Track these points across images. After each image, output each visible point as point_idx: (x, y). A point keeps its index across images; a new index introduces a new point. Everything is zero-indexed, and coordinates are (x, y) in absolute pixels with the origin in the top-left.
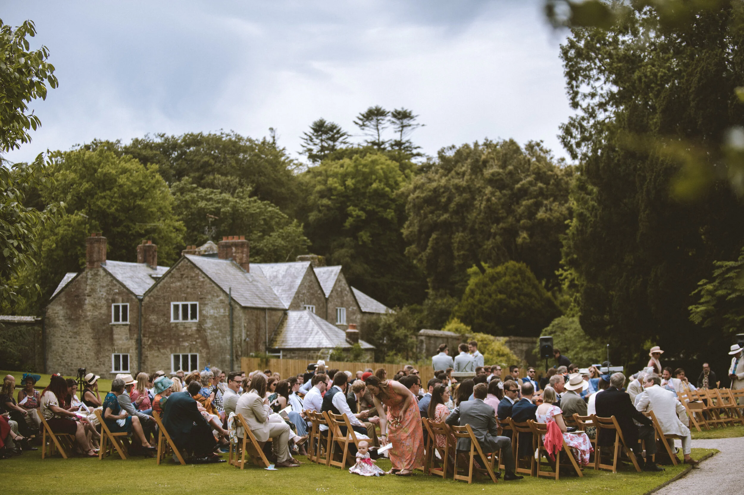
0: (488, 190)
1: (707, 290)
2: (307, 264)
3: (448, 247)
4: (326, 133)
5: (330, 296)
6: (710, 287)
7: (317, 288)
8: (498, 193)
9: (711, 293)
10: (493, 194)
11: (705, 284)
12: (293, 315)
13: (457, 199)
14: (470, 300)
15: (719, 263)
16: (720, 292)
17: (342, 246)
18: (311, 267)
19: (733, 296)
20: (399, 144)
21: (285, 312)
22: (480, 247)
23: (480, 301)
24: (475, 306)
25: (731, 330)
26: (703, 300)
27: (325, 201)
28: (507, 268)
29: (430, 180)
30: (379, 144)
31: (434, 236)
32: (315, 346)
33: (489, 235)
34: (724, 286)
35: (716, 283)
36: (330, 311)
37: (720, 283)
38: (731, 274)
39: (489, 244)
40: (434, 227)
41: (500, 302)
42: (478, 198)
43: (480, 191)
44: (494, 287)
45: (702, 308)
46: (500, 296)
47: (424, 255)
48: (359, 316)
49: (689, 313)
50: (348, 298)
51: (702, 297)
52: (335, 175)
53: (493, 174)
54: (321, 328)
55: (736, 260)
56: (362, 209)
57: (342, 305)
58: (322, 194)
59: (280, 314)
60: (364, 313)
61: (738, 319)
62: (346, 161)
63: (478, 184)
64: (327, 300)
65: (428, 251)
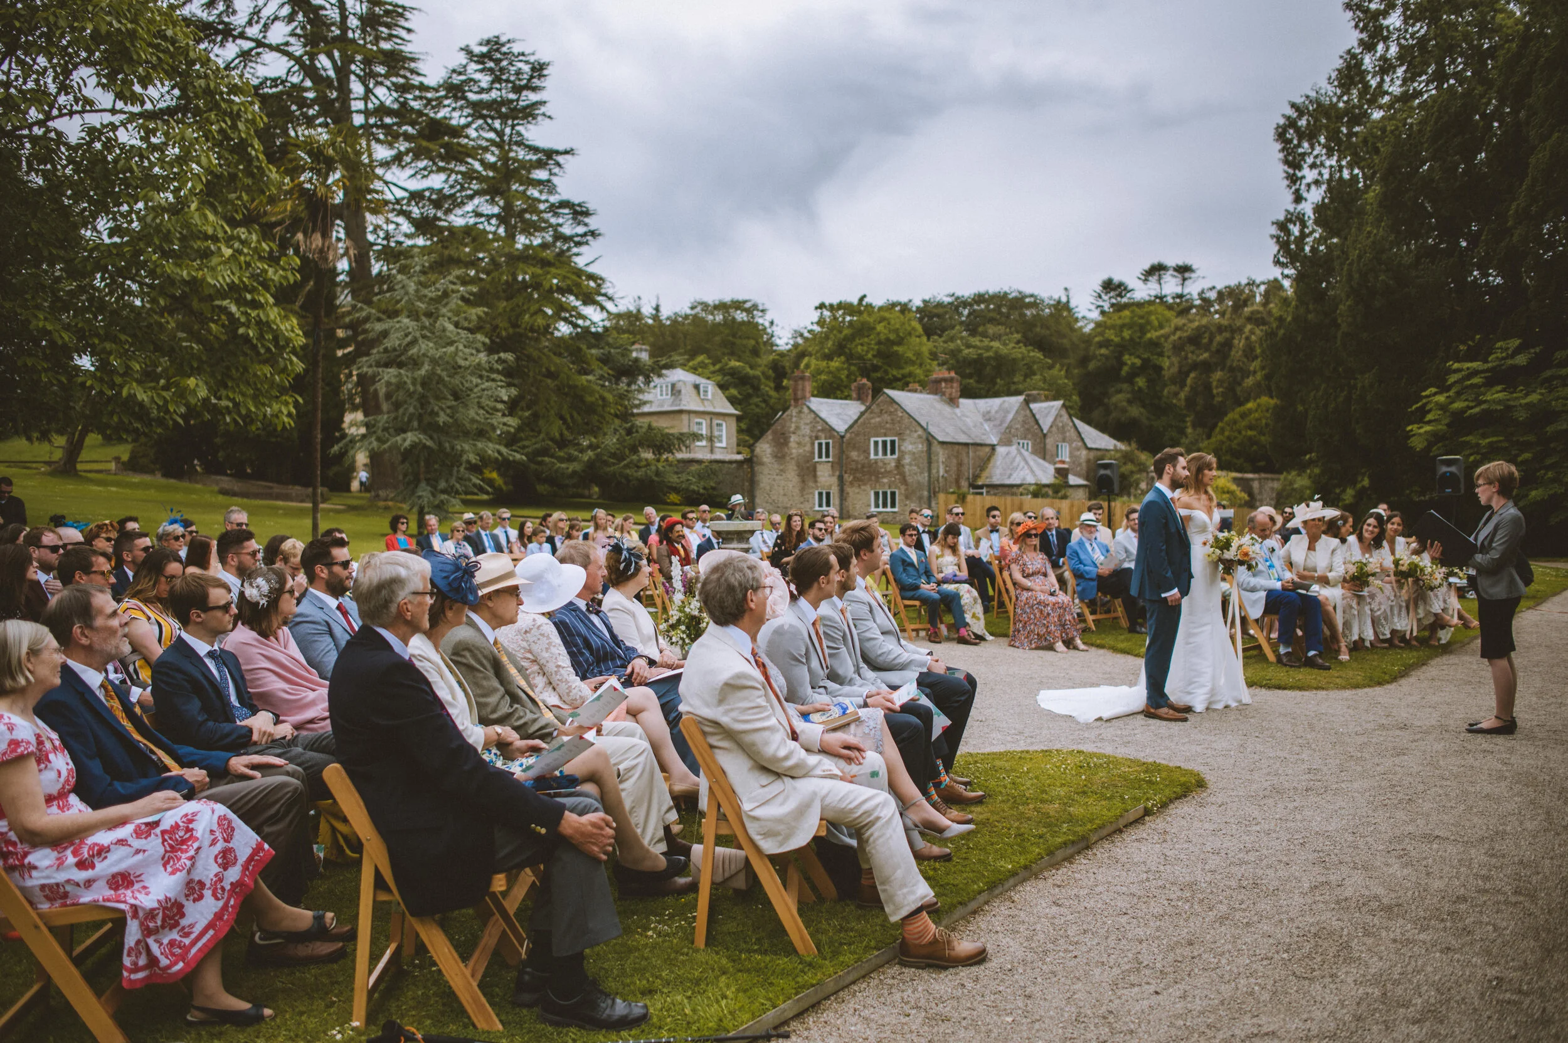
0: (1249, 327)
1: (1437, 403)
2: (1021, 398)
3: (1208, 387)
4: (1114, 289)
5: (1049, 431)
6: (1441, 398)
7: (1032, 423)
8: (1258, 332)
9: (1443, 407)
10: (1252, 332)
11: (1435, 394)
12: (1001, 450)
13: (1219, 338)
14: (1220, 437)
15: (1456, 366)
16: (1457, 405)
17: (1120, 391)
18: (1027, 402)
19: (1477, 410)
20: (1180, 296)
21: (993, 447)
22: (1240, 384)
23: (1229, 438)
24: (1223, 442)
25: (1472, 458)
26: (1429, 417)
27: (1103, 351)
28: (1259, 405)
29: (1191, 321)
30: (1161, 298)
31: (1192, 375)
32: (1018, 482)
33: (1246, 374)
34: (1463, 397)
35: (1451, 393)
36: (1048, 447)
37: (1459, 394)
38: (1476, 380)
39: (1249, 381)
40: (1195, 366)
41: (1250, 438)
42: (1237, 337)
43: (1240, 330)
44: (1244, 423)
45: (1428, 428)
46: (1250, 433)
47: (1182, 395)
48: (1084, 452)
49: (1408, 436)
50: (1072, 433)
51: (1430, 411)
52: (1113, 327)
53: (1252, 313)
54: (1027, 463)
55: (1486, 361)
56: (1139, 357)
57: (1064, 440)
58: (1101, 345)
59: (987, 449)
60: (1090, 449)
61: (1484, 442)
62: (1127, 313)
63: (1238, 323)
64: (1045, 436)
65: (1187, 389)
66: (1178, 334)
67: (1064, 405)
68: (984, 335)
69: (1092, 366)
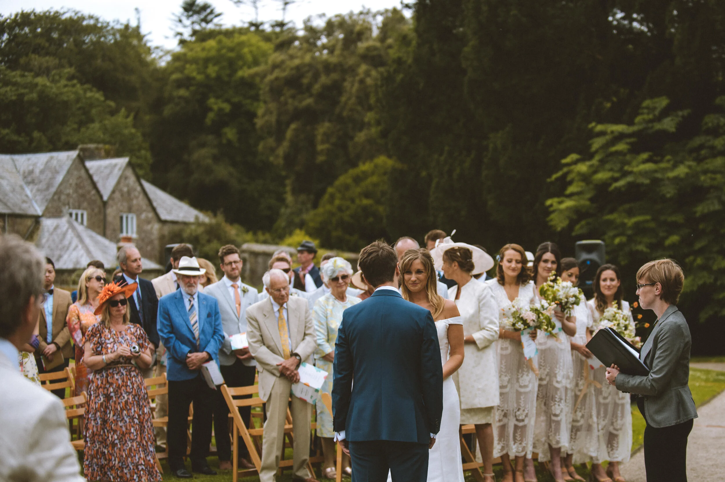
0: (363, 68)
1: (579, 174)
2: (74, 154)
3: (311, 142)
4: (198, 12)
5: (111, 197)
6: (583, 168)
7: (89, 187)
8: (374, 73)
9: (585, 178)
10: (367, 74)
11: (575, 162)
12: (48, 223)
13: (324, 79)
14: (328, 207)
15: (600, 128)
16: (602, 176)
17: (203, 145)
18: (81, 159)
19: (621, 183)
20: (281, 24)
21: (37, 219)
22: (352, 138)
23: (340, 209)
24: (332, 214)
25: (617, 241)
26: (571, 189)
27: (182, 92)
28: (376, 166)
29: (292, 57)
30: (256, 25)
31: (293, 126)
32: (70, 266)
33: (362, 126)
34: (608, 166)
35: (595, 161)
36: (110, 219)
37: (602, 162)
38: (621, 147)
39: (361, 137)
40: (297, 115)
41: (365, 209)
42: (349, 79)
43: (352, 70)
44: (358, 190)
45: (569, 203)
46: (366, 202)
47: (281, 151)
48: (156, 226)
49: (547, 211)
50: (141, 201)
51: (571, 183)
52: (195, 61)
53: (368, 49)
54: (81, 240)
55: (631, 123)
56: (227, 101)
57: (130, 210)
58: (179, 84)
59: (29, 222)
60: (164, 222)
61: (631, 222)
62: (211, 43)
63: (351, 61)
64: (105, 204)
65: (286, 144)
66: (277, 73)
67: (130, 164)
68: (27, 68)
69: (168, 111)
